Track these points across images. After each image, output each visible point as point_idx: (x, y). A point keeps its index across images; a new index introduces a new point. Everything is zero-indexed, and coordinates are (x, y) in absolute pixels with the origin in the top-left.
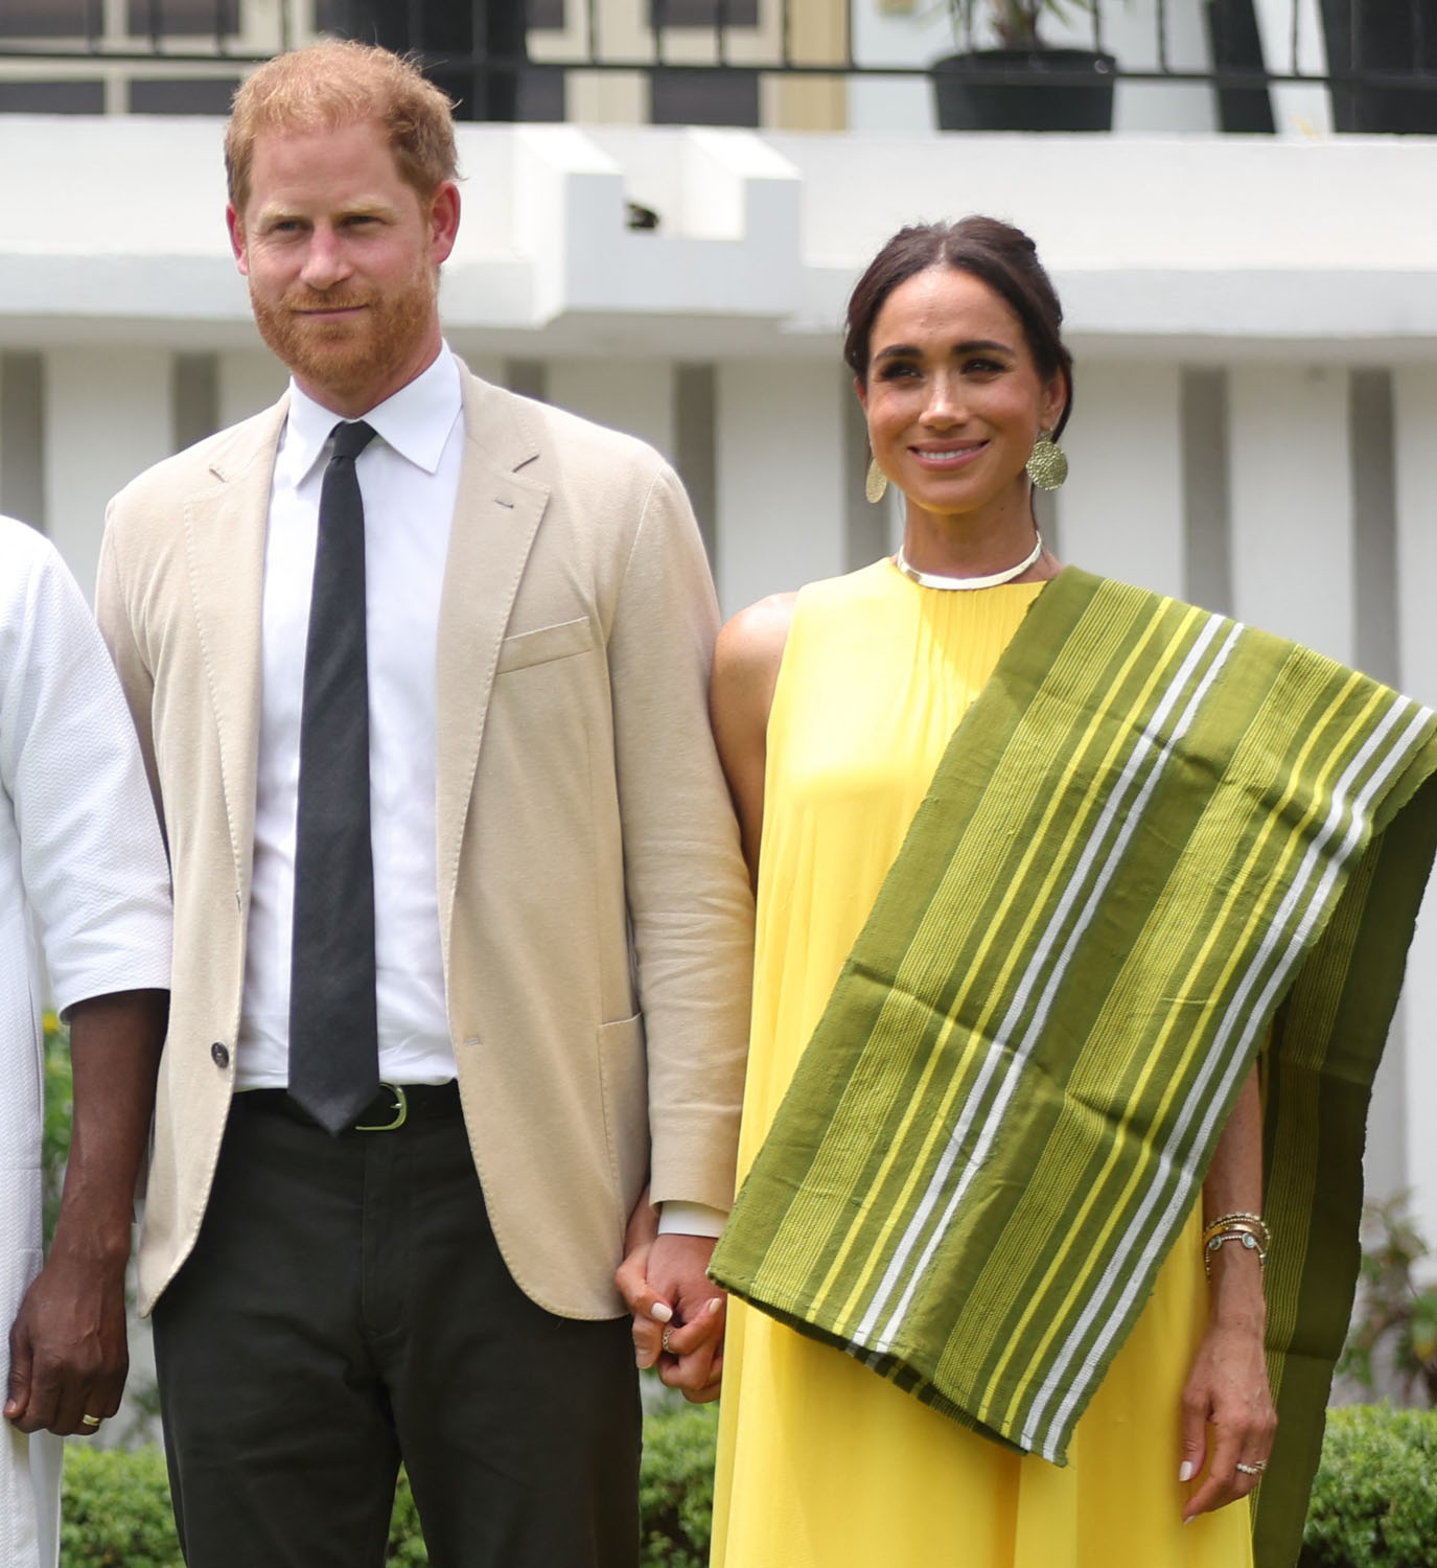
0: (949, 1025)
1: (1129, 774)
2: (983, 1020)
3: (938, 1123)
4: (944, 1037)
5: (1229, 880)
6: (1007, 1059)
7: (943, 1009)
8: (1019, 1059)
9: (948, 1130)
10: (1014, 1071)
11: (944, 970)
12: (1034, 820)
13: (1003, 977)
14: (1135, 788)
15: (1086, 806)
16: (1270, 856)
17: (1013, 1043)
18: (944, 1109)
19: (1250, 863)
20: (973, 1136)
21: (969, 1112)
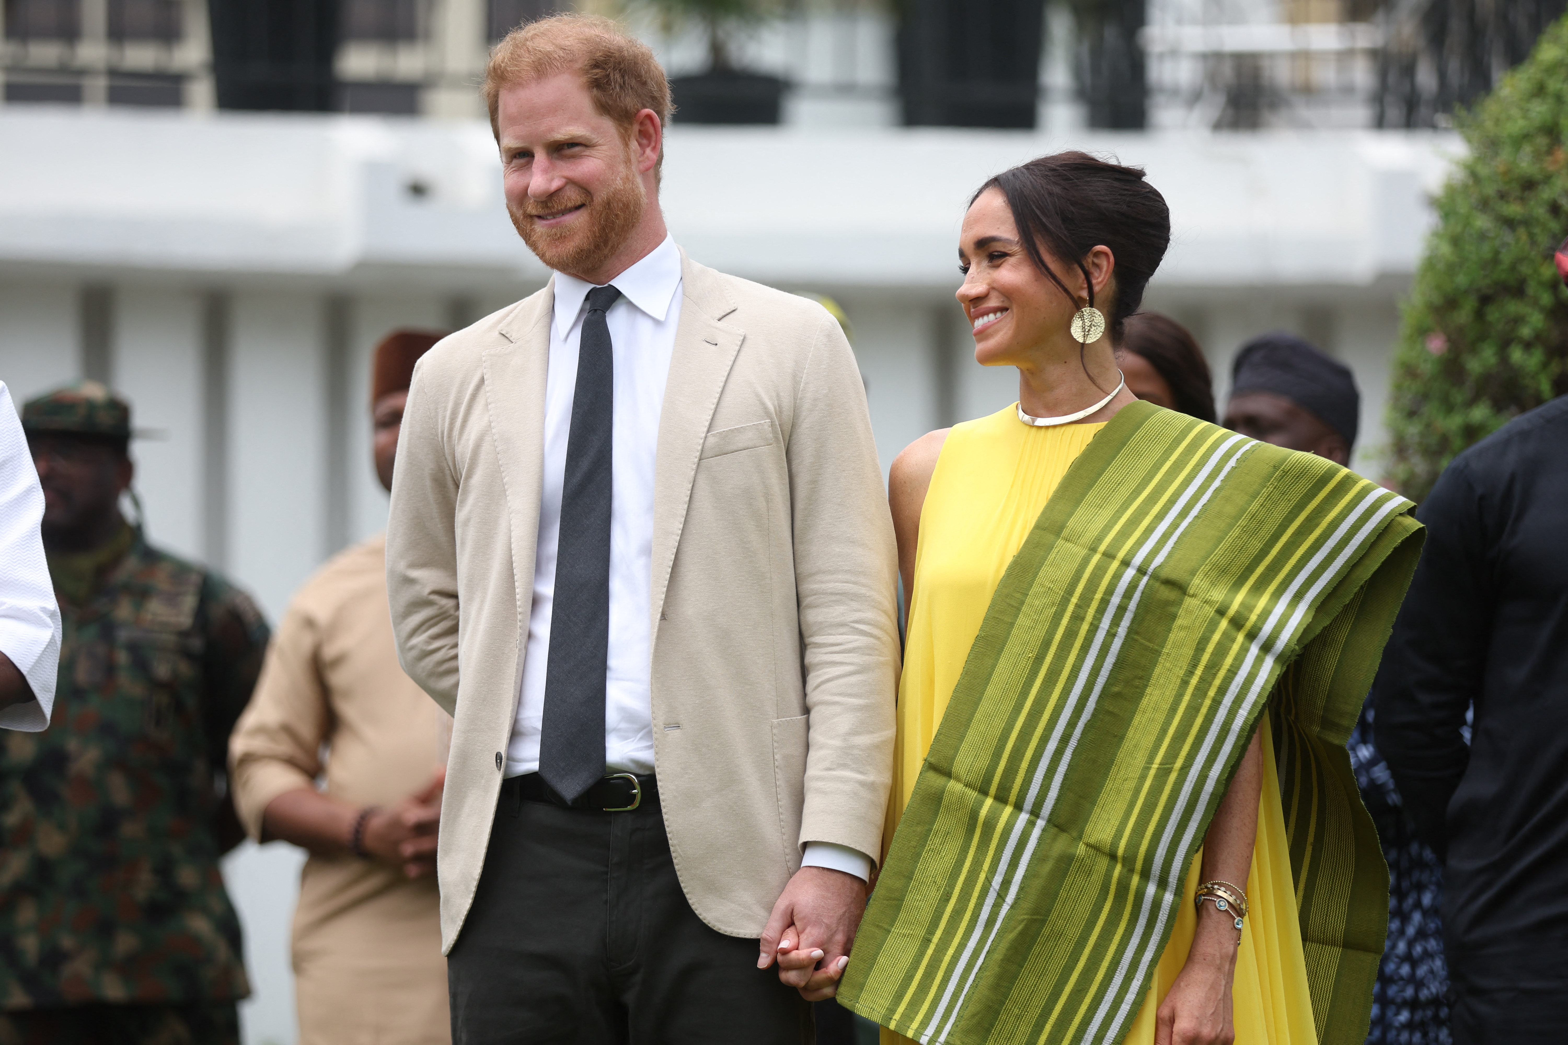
0: (989, 802)
1: (1116, 600)
2: (1013, 797)
3: (982, 876)
4: (984, 812)
5: (1190, 673)
6: (1031, 824)
7: (984, 792)
8: (1041, 823)
9: (988, 881)
10: (1036, 833)
11: (983, 763)
12: (1046, 644)
13: (1024, 765)
14: (1122, 609)
15: (1085, 627)
16: (1221, 651)
17: (1035, 813)
18: (986, 866)
19: (1205, 658)
20: (1006, 883)
21: (1003, 866)
